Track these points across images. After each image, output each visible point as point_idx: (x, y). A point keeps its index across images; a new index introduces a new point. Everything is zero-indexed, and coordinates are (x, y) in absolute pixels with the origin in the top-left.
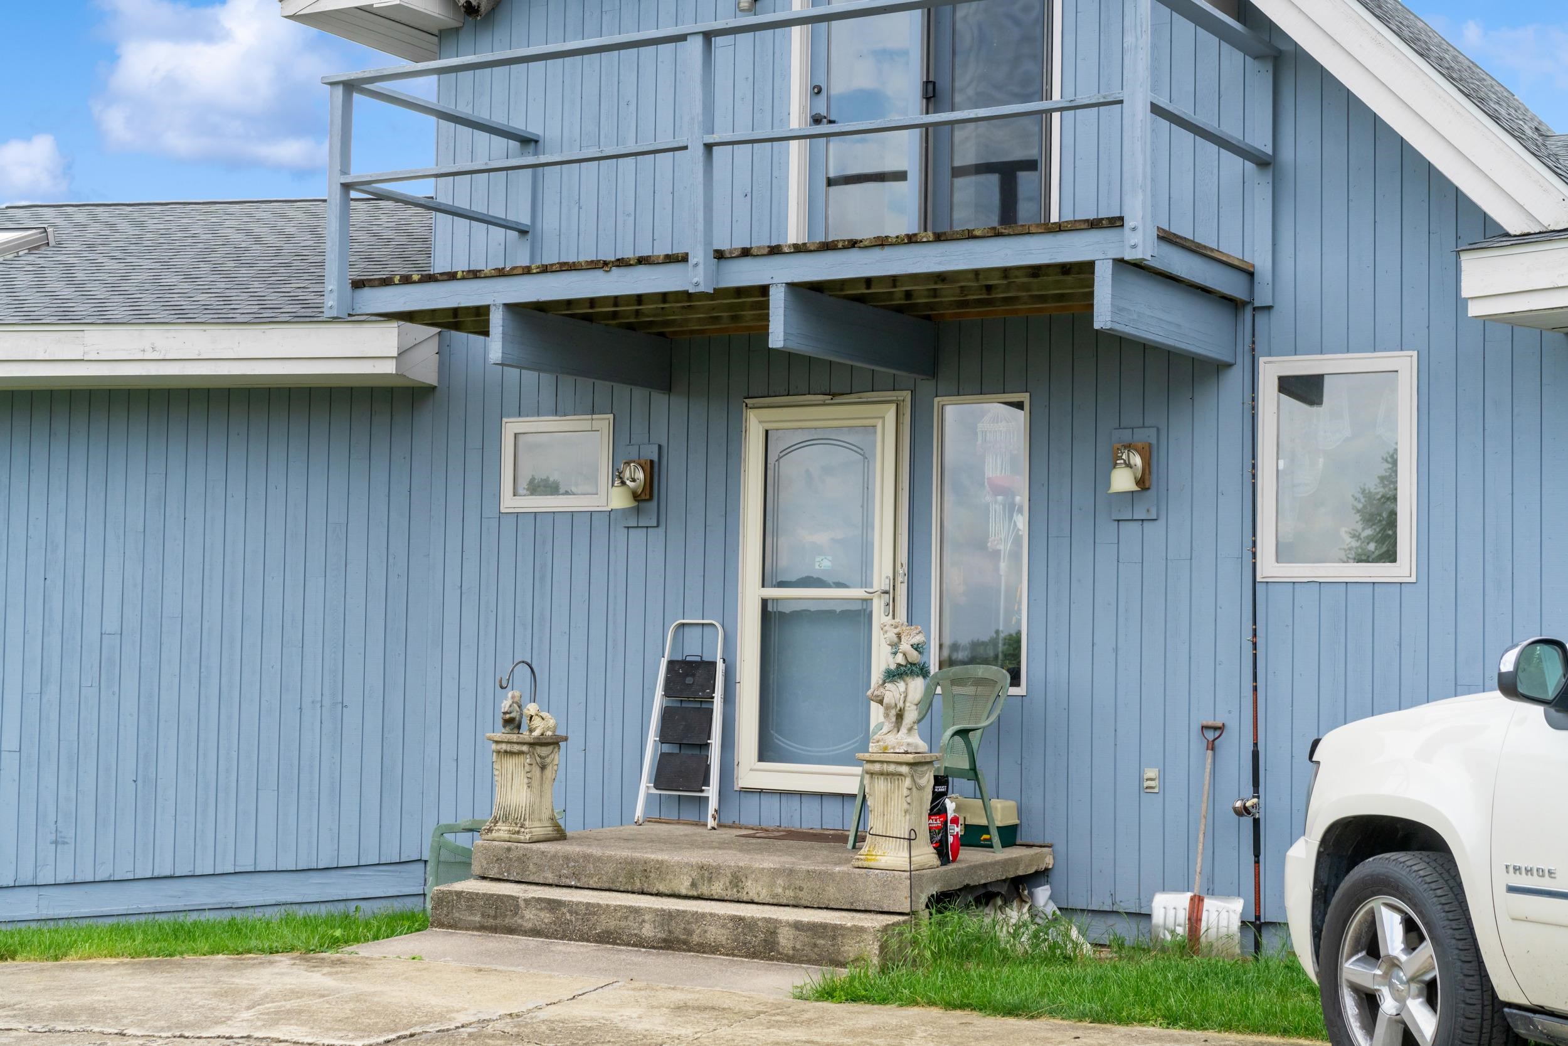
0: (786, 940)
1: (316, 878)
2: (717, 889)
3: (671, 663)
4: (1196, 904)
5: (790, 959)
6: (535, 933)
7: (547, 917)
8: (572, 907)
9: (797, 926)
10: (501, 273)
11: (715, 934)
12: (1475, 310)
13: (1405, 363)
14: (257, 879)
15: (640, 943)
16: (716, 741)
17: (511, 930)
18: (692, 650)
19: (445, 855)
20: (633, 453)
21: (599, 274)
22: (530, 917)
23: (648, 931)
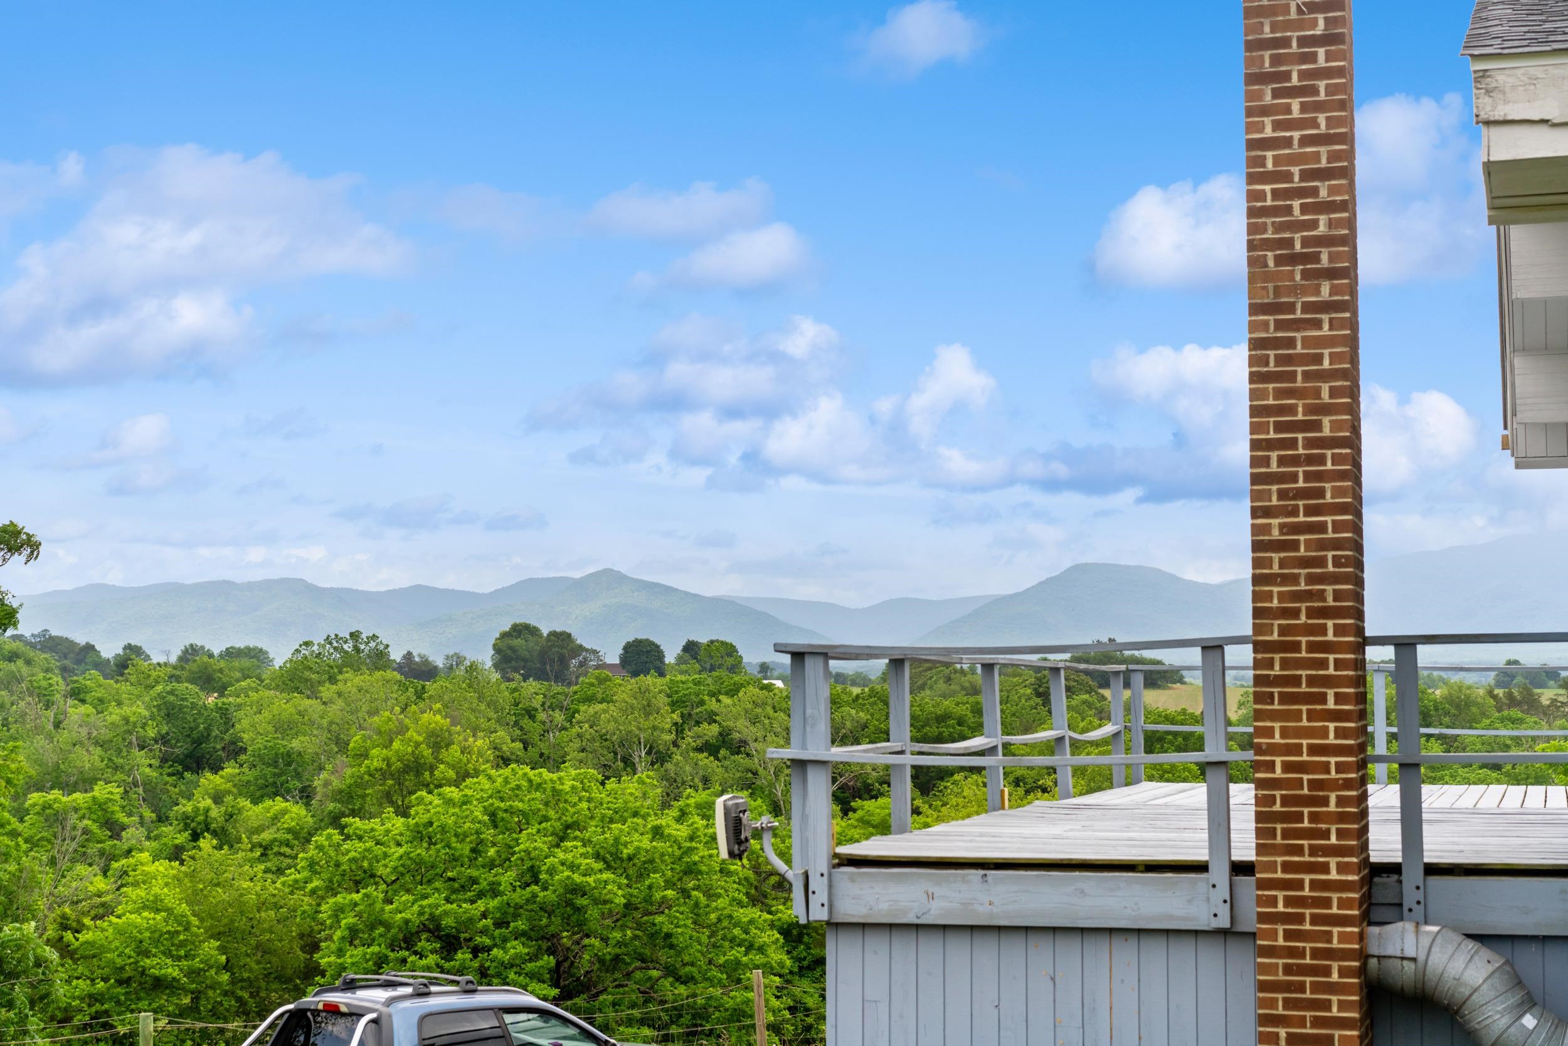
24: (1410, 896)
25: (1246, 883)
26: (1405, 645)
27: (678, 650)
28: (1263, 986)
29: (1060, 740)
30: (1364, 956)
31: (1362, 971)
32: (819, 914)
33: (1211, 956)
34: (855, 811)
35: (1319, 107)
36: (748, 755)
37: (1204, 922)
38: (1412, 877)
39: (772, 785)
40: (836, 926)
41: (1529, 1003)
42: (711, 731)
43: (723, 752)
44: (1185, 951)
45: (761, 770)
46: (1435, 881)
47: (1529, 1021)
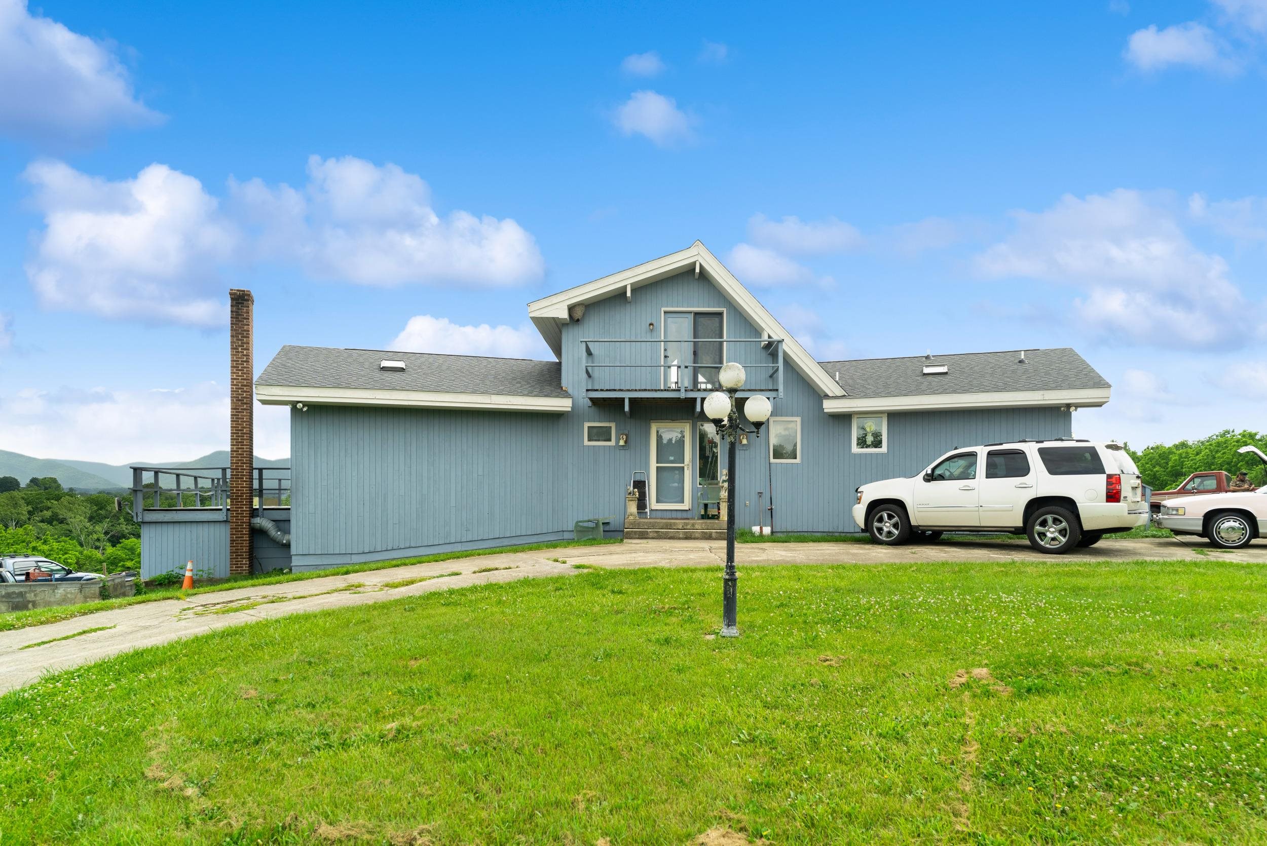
0: (714, 535)
1: (536, 536)
2: (689, 527)
3: (634, 482)
4: (761, 528)
5: (715, 539)
6: (653, 538)
7: (655, 535)
8: (662, 532)
9: (716, 532)
10: (629, 390)
11: (697, 535)
12: (825, 411)
13: (798, 419)
14: (521, 537)
15: (680, 539)
16: (647, 499)
17: (646, 538)
18: (638, 478)
19: (579, 529)
20: (622, 432)
21: (654, 392)
22: (651, 535)
23: (681, 536)
24: (260, 514)
25: (229, 512)
26: (261, 470)
27: (28, 481)
28: (231, 529)
29: (196, 494)
30: (250, 523)
31: (250, 525)
32: (140, 520)
33: (223, 526)
34: (120, 543)
35: (245, 373)
36: (67, 524)
37: (221, 519)
38: (261, 510)
39: (79, 536)
40: (143, 523)
41: (279, 530)
42: (47, 514)
43: (55, 523)
44: (218, 525)
45: (73, 530)
46: (265, 511)
47: (279, 533)
